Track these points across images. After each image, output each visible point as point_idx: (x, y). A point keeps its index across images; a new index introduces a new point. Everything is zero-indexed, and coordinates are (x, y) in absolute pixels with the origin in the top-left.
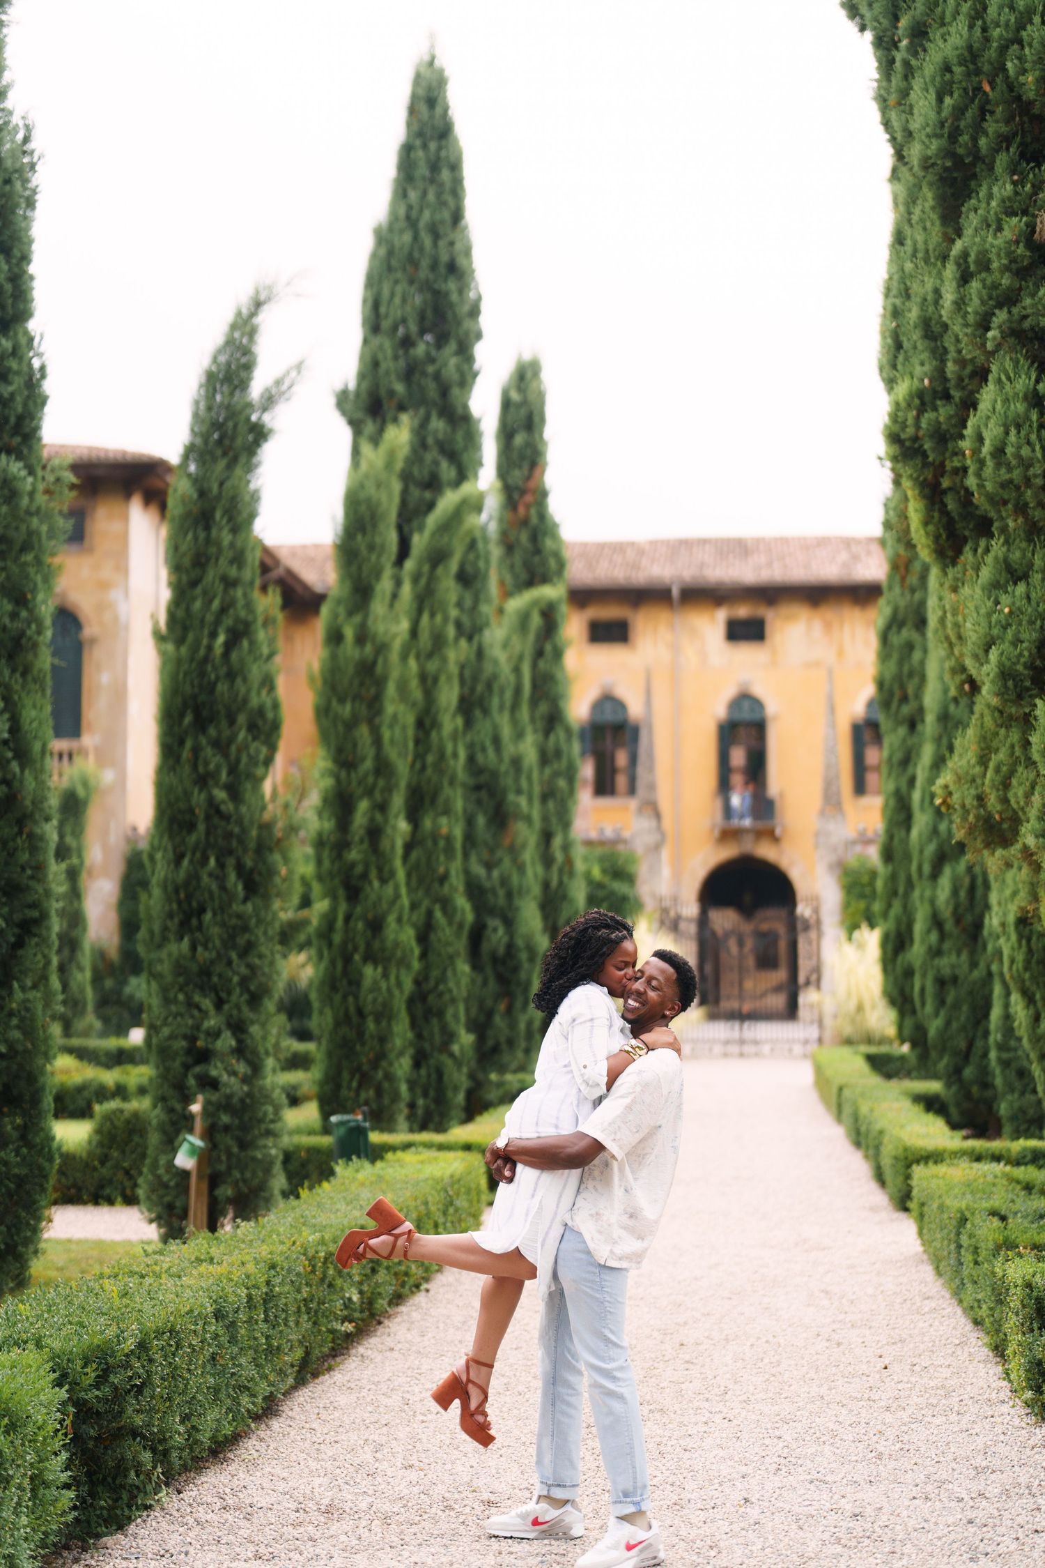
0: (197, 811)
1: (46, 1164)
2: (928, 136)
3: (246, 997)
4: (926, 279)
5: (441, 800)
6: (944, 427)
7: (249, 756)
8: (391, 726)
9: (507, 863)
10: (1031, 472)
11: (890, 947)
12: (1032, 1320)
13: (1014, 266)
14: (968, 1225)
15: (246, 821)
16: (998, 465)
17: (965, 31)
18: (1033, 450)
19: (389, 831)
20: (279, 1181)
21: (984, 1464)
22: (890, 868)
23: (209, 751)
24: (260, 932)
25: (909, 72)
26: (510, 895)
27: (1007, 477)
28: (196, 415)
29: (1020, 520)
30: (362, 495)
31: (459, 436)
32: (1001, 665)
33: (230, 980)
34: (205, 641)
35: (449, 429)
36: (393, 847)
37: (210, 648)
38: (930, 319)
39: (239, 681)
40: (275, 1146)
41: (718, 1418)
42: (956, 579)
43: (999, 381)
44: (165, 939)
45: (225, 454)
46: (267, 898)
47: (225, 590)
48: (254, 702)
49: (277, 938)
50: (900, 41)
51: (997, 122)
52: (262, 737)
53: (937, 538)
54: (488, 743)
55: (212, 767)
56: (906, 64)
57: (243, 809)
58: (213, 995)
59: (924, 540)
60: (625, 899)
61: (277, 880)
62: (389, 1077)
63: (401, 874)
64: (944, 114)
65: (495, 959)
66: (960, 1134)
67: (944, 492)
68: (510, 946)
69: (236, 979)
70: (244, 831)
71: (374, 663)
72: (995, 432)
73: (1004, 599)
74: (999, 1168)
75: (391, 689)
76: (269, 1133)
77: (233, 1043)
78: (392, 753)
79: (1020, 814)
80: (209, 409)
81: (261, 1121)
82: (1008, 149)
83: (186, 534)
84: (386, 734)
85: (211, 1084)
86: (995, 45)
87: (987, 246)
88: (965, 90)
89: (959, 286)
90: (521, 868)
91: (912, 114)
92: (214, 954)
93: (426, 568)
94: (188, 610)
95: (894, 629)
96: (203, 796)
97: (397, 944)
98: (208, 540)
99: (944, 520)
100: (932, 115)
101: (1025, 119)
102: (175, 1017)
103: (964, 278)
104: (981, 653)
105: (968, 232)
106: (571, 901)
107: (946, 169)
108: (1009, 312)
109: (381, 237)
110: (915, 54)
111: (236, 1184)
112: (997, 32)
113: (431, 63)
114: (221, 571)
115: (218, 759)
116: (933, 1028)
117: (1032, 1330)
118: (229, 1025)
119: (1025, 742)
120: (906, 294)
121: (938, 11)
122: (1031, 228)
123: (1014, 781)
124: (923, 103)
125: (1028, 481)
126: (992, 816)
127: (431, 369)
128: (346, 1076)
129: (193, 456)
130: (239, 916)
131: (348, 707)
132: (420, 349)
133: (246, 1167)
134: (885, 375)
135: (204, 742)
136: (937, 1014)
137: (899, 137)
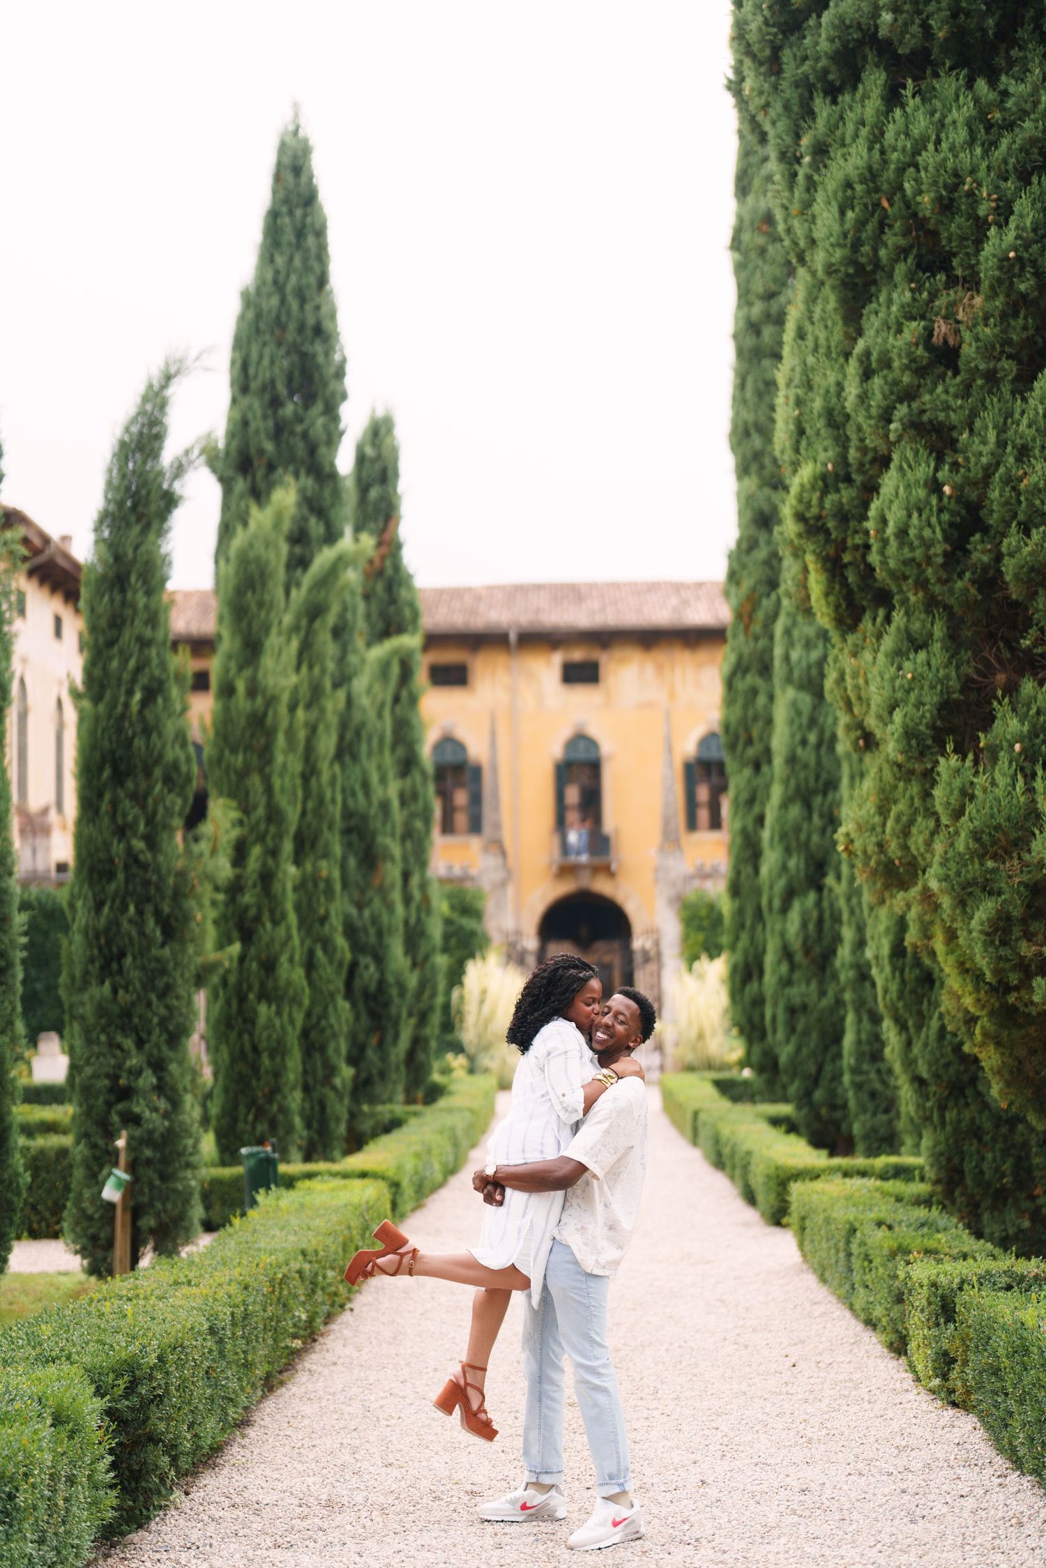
0: (117, 860)
1: (15, 1199)
2: (832, 245)
3: (165, 1036)
4: (828, 373)
5: (321, 843)
6: (846, 507)
7: (165, 807)
8: (281, 775)
9: (377, 903)
10: (932, 552)
11: (738, 978)
12: (937, 1315)
13: (913, 366)
14: (858, 1234)
15: (164, 871)
16: (901, 545)
17: (865, 153)
18: (934, 532)
19: (280, 875)
20: (197, 1212)
21: (904, 1443)
22: (737, 903)
23: (127, 804)
24: (177, 975)
25: (811, 185)
26: (380, 934)
27: (910, 555)
28: (109, 484)
29: (921, 594)
30: (252, 555)
31: (327, 493)
32: (905, 725)
33: (151, 1021)
34: (122, 699)
35: (317, 487)
36: (284, 890)
37: (127, 705)
38: (833, 409)
39: (154, 736)
40: (194, 1177)
41: (656, 1413)
42: (856, 645)
43: (901, 468)
44: (86, 983)
45: (139, 520)
46: (183, 942)
47: (141, 651)
48: (170, 755)
49: (192, 981)
50: (802, 157)
51: (895, 235)
52: (177, 790)
53: (837, 607)
54: (358, 788)
55: (130, 818)
56: (809, 178)
57: (161, 858)
58: (134, 1035)
59: (825, 609)
60: (473, 934)
61: (193, 925)
62: (283, 1110)
63: (292, 918)
64: (846, 227)
65: (366, 995)
66: (825, 1152)
67: (845, 566)
68: (381, 983)
69: (155, 1020)
70: (161, 878)
71: (265, 714)
72: (899, 515)
73: (907, 665)
74: (871, 1183)
75: (281, 740)
76: (189, 1165)
77: (154, 1081)
78: (282, 801)
79: (920, 859)
80: (124, 477)
81: (180, 1154)
82: (905, 260)
83: (102, 597)
84: (277, 783)
85: (132, 1120)
86: (893, 166)
87: (889, 346)
88: (865, 205)
89: (862, 382)
90: (390, 907)
91: (814, 223)
92: (135, 997)
93: (304, 622)
94: (105, 669)
95: (739, 675)
96: (122, 846)
97: (289, 983)
98: (123, 602)
99: (844, 591)
100: (836, 228)
101: (921, 233)
102: (98, 1057)
103: (867, 375)
104: (885, 714)
105: (870, 333)
106: (429, 938)
107: (848, 275)
108: (909, 406)
109: (249, 300)
110: (817, 170)
111: (158, 1215)
112: (895, 156)
113: (296, 132)
114: (137, 632)
115: (136, 811)
116: (785, 1054)
117: (938, 1325)
118: (150, 1064)
119: (927, 795)
120: (809, 386)
121: (838, 133)
122: (929, 332)
123: (914, 830)
124: (825, 214)
125: (929, 560)
126: (893, 862)
127: (299, 429)
128: (242, 1110)
129: (108, 521)
130: (158, 960)
131: (240, 758)
132: (289, 410)
133: (167, 1198)
134: (786, 457)
135: (122, 794)
136: (788, 1040)
137: (802, 243)
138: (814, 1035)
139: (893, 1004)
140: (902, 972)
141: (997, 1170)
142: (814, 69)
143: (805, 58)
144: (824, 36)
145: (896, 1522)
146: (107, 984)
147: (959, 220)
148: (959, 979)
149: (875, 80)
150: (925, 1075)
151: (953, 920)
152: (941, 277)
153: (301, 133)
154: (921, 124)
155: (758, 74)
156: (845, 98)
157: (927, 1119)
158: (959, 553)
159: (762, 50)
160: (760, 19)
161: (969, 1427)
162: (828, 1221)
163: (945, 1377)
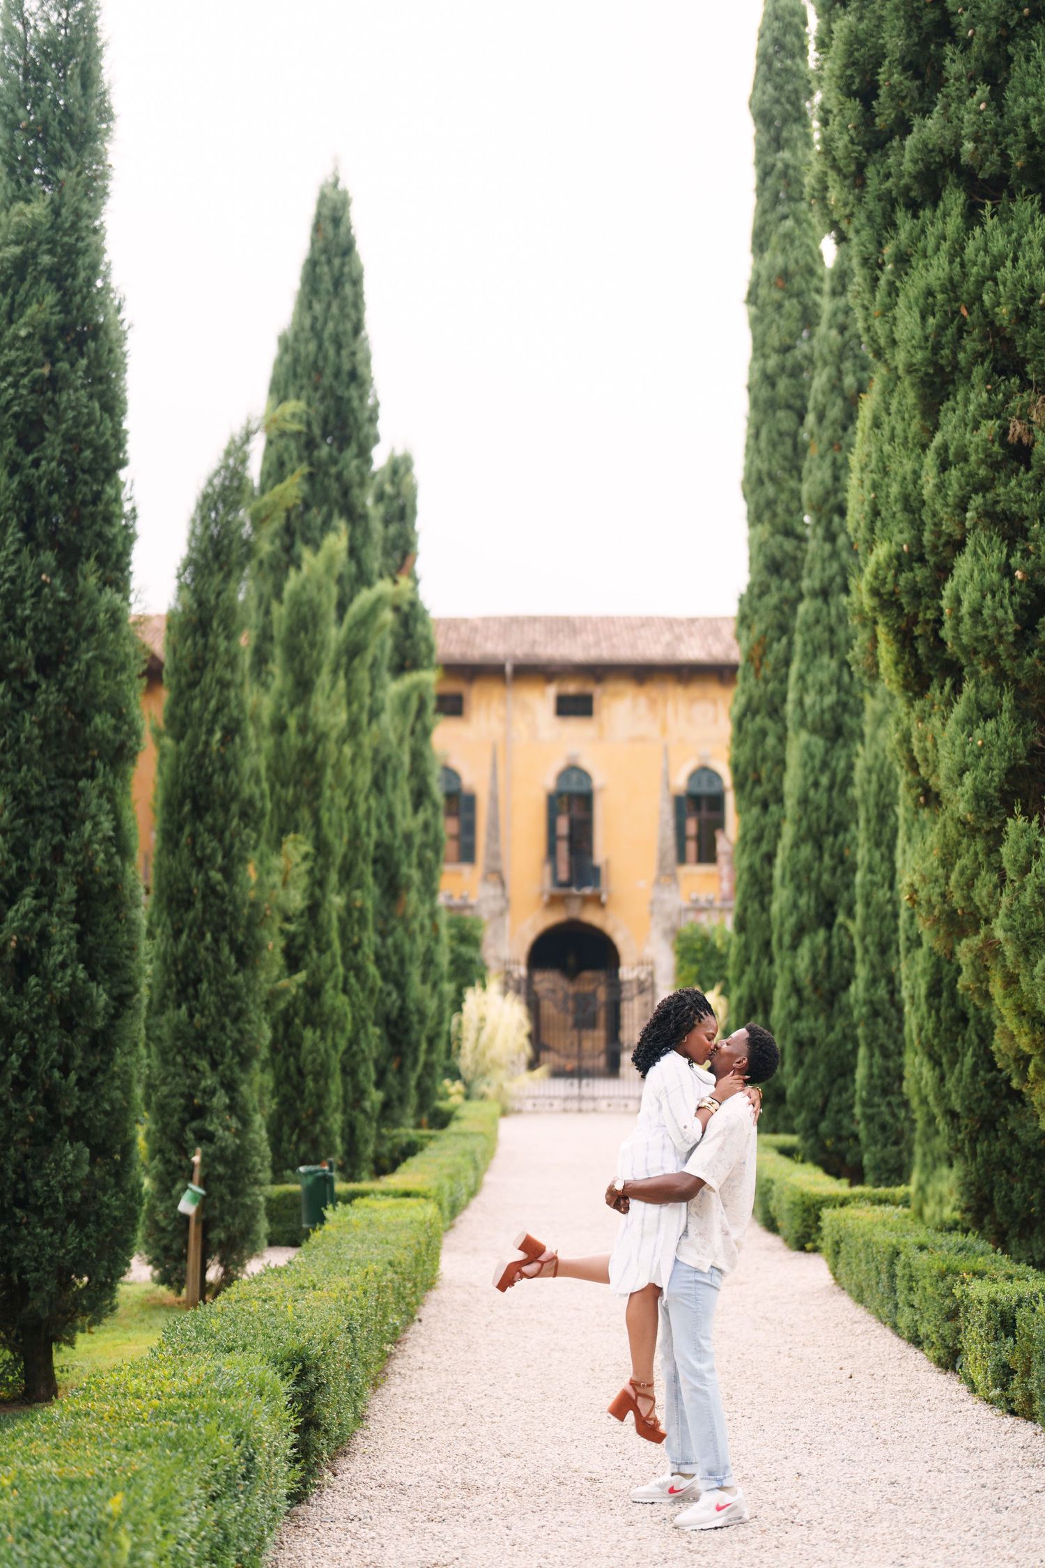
0: (195, 890)
2: (913, 347)
3: (237, 1059)
4: (905, 461)
5: (356, 873)
6: (920, 585)
7: (242, 842)
8: (329, 809)
10: (1003, 630)
12: (996, 1330)
13: (989, 460)
14: (902, 1257)
15: (239, 902)
16: (975, 624)
17: (946, 266)
18: (1006, 613)
19: (326, 906)
23: (206, 837)
24: (249, 1000)
25: (893, 291)
26: (402, 962)
27: (983, 633)
28: (193, 533)
29: (991, 668)
30: (305, 597)
31: (360, 532)
32: (975, 788)
33: (224, 1044)
34: (203, 738)
35: (352, 529)
36: (330, 920)
37: (207, 743)
38: (910, 495)
39: (232, 773)
42: (924, 711)
43: (975, 553)
44: (163, 1007)
45: (221, 568)
46: (254, 969)
47: (221, 693)
50: (884, 264)
51: (973, 340)
52: (252, 824)
53: (906, 675)
54: (383, 820)
55: (208, 851)
56: (891, 284)
57: (237, 889)
58: (208, 1057)
59: (892, 675)
60: (471, 961)
61: (264, 953)
62: (326, 1132)
63: (337, 945)
64: (929, 330)
65: (391, 1020)
66: (845, 1181)
67: (916, 638)
68: (403, 1009)
69: (229, 1043)
70: (237, 909)
71: (315, 750)
72: (973, 596)
73: (978, 732)
75: (329, 776)
76: (257, 1182)
77: (227, 1100)
78: (330, 834)
79: (984, 911)
80: (207, 527)
81: (248, 1171)
82: (982, 363)
83: (187, 640)
84: (325, 816)
85: (205, 1137)
86: (972, 279)
87: (966, 442)
88: (946, 313)
89: (939, 472)
90: (411, 937)
91: (895, 325)
92: (209, 1020)
93: (344, 660)
94: (186, 708)
95: (749, 716)
96: (200, 877)
97: (333, 1009)
98: (206, 646)
99: (913, 661)
100: (918, 332)
101: (997, 340)
102: (173, 1078)
103: (944, 466)
104: (955, 776)
105: (947, 428)
106: (437, 966)
107: (927, 374)
108: (984, 497)
109: (287, 345)
110: (899, 277)
111: (227, 1228)
112: (975, 270)
113: (335, 184)
114: (218, 674)
115: (214, 844)
116: (792, 1085)
117: (996, 1339)
118: (222, 1084)
119: (993, 850)
120: (885, 472)
121: (920, 245)
122: (1005, 431)
123: (978, 883)
124: (908, 319)
125: (1000, 637)
126: (955, 911)
127: (333, 470)
128: (286, 1129)
129: (190, 569)
130: (232, 986)
131: (291, 791)
132: (324, 452)
133: (236, 1213)
134: (860, 535)
135: (201, 828)
136: (796, 1074)
137: (882, 342)
138: (822, 1068)
139: (928, 1040)
140: (938, 1011)
141: (1025, 1200)
142: (896, 185)
143: (888, 176)
144: (907, 156)
145: (983, 1511)
146: (184, 1007)
147: (1033, 330)
148: (1016, 1021)
149: (955, 200)
150: (958, 1109)
151: (1017, 966)
152: (1015, 381)
153: (341, 186)
154: (999, 243)
155: (843, 186)
156: (926, 213)
157: (959, 1150)
158: (1028, 632)
159: (848, 166)
160: (846, 138)
161: (1031, 1433)
162: (867, 1245)
163: (1004, 1387)
